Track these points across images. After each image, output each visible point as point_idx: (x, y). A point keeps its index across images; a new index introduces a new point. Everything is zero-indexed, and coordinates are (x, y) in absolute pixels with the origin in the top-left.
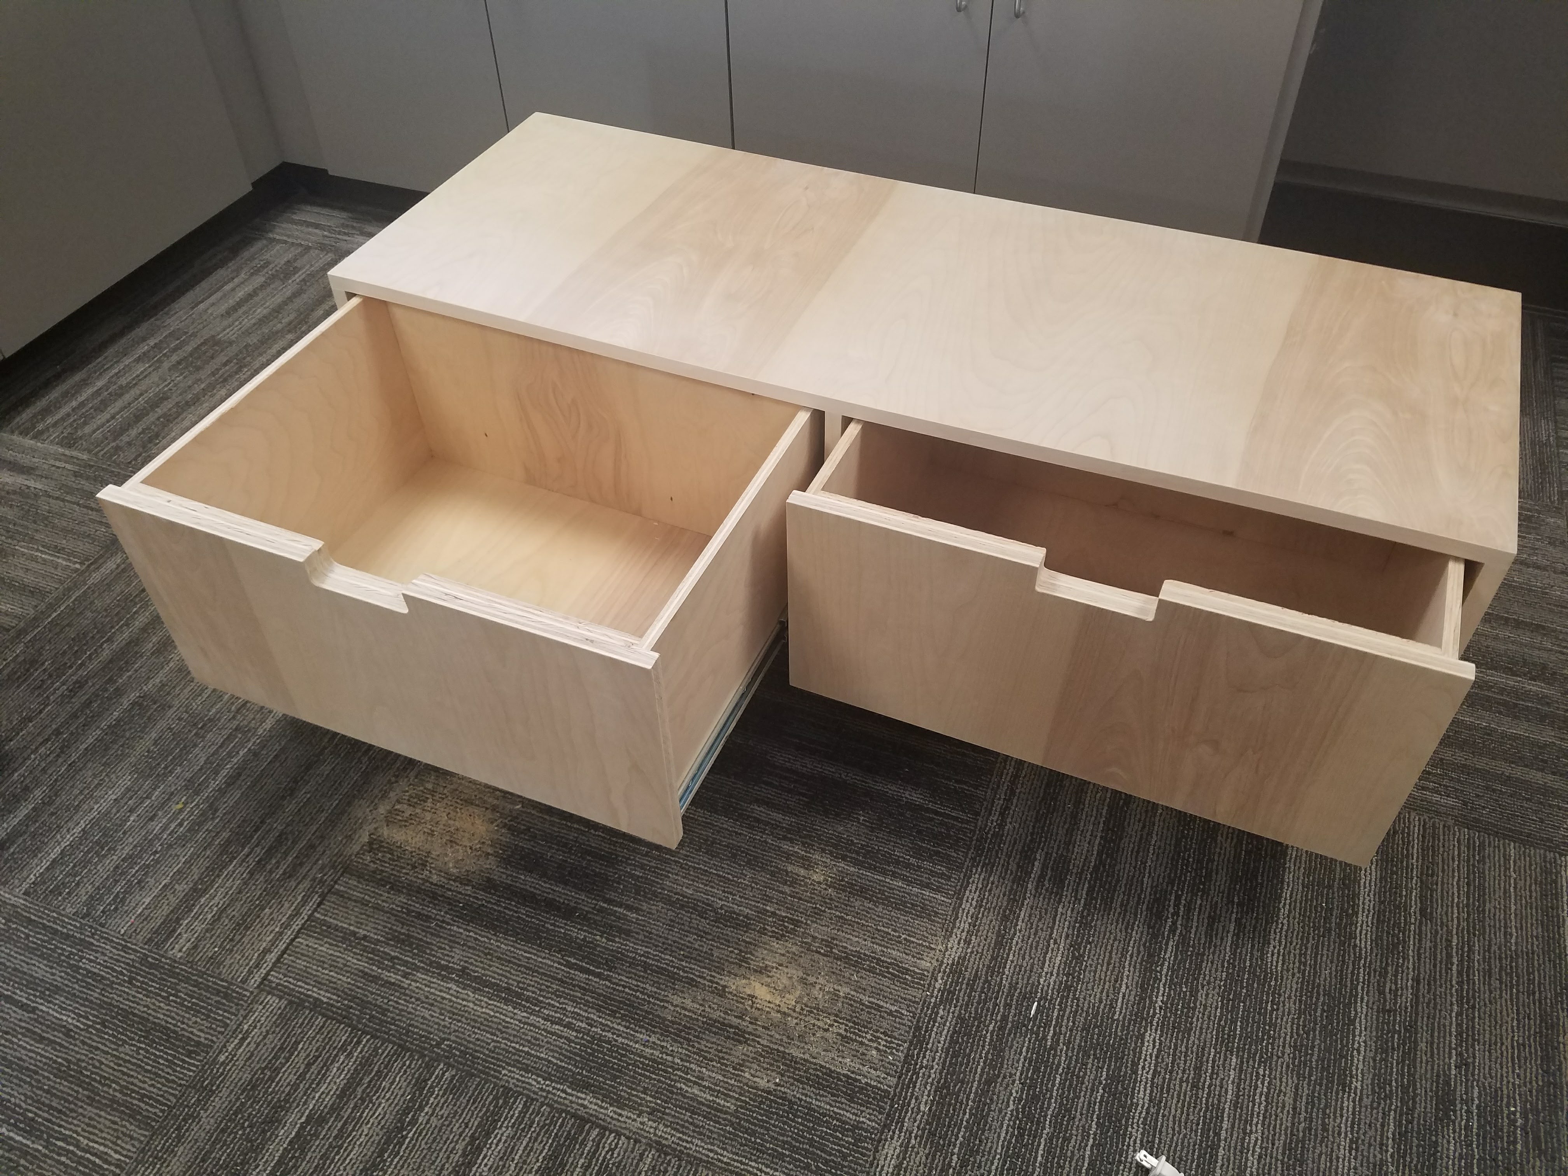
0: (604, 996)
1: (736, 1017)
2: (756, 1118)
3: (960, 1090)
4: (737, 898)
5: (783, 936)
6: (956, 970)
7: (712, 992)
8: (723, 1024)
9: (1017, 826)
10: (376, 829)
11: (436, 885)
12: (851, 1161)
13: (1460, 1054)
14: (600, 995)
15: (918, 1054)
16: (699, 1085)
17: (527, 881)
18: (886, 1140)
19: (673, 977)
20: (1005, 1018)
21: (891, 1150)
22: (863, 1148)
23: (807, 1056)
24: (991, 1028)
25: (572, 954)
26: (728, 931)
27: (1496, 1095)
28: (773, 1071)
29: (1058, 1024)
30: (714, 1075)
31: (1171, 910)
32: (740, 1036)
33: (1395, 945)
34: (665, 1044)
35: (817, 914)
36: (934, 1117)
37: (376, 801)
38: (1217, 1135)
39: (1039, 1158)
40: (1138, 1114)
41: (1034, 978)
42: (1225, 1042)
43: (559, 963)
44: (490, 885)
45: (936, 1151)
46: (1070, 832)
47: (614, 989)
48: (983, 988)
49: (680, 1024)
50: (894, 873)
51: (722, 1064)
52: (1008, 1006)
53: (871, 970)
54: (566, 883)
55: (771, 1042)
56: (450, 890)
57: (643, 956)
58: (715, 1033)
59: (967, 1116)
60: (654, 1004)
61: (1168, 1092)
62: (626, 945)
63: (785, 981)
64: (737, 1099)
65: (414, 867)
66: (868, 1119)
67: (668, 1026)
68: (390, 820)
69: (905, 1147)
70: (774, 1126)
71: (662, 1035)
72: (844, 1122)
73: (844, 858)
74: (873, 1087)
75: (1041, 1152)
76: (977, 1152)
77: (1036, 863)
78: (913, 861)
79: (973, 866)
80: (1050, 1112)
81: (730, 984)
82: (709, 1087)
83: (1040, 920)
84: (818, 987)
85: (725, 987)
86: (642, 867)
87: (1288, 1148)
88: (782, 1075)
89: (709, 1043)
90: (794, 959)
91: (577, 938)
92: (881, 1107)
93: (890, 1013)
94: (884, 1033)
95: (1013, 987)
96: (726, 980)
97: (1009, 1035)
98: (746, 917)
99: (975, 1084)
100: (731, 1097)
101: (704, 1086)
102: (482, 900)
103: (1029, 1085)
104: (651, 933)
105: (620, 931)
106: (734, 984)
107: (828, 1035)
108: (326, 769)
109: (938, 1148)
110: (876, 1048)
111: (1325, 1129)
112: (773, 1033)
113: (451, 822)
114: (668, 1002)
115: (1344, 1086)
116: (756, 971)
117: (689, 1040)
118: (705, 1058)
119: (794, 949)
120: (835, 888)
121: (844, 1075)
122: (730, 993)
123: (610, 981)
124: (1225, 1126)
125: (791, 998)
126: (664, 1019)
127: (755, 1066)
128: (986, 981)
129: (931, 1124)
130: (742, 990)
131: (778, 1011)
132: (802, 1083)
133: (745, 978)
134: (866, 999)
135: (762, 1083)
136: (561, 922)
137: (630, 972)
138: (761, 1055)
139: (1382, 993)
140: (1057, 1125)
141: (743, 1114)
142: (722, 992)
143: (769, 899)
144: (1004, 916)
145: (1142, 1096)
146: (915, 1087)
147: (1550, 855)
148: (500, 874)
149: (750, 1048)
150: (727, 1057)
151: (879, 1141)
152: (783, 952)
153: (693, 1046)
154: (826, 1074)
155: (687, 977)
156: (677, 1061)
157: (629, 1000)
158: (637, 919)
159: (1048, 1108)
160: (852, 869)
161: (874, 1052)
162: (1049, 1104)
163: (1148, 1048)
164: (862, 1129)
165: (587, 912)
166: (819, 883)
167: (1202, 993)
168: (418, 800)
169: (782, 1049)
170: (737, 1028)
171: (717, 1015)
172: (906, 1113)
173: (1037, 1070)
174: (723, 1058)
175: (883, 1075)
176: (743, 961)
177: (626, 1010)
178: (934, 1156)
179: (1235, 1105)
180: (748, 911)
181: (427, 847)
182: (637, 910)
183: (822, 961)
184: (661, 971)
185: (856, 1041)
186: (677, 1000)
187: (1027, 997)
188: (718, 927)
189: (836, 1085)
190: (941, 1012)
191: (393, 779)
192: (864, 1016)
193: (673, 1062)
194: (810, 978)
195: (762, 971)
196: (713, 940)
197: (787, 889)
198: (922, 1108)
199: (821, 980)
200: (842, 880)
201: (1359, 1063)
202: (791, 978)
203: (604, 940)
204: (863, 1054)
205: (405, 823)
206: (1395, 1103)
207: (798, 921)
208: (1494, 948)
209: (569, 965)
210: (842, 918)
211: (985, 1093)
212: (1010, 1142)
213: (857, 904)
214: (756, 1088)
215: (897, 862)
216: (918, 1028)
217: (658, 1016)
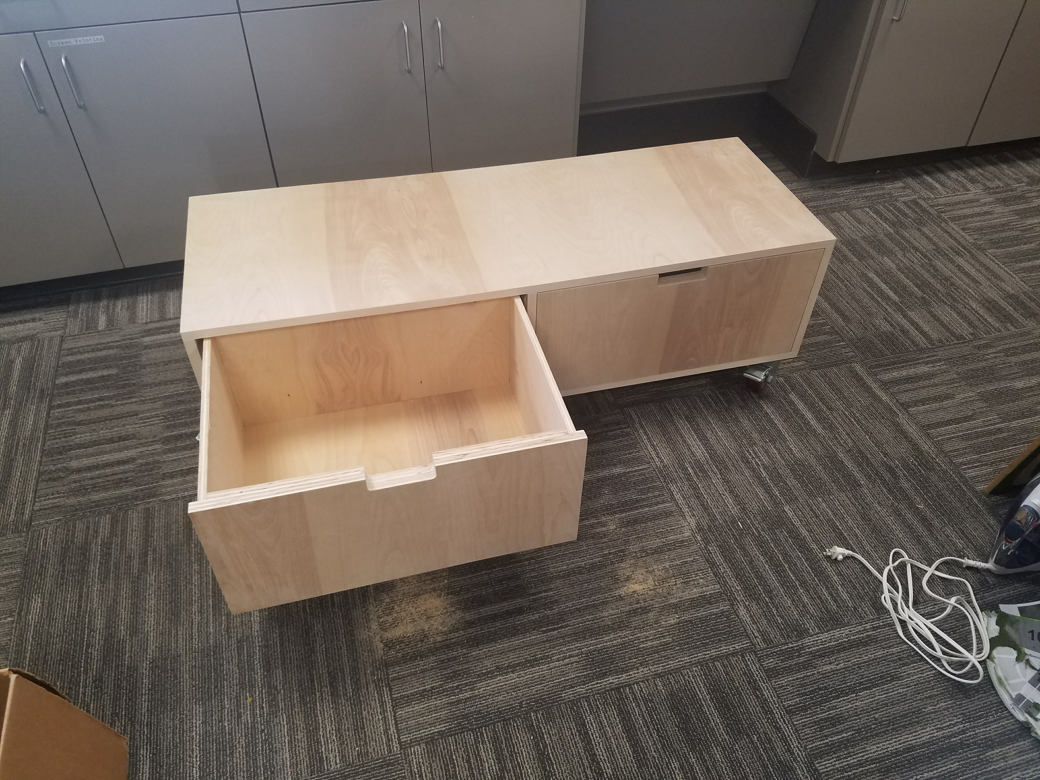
0: (574, 634)
1: (636, 604)
2: (683, 637)
3: (744, 573)
4: (588, 557)
5: (622, 559)
6: (700, 529)
7: (617, 601)
8: (633, 610)
9: (668, 458)
10: (381, 637)
11: (442, 641)
12: (733, 627)
13: (882, 452)
14: (571, 634)
15: (717, 570)
16: (649, 640)
17: (486, 610)
18: (737, 610)
19: (594, 606)
20: (733, 535)
21: (742, 612)
22: (732, 618)
23: (678, 600)
24: (733, 542)
25: (541, 627)
26: (598, 572)
27: (904, 460)
28: (671, 614)
29: (753, 525)
30: (651, 632)
31: (750, 457)
32: (645, 610)
33: (831, 425)
34: (619, 635)
35: (627, 542)
36: (745, 589)
37: (365, 624)
38: (838, 529)
39: (793, 578)
40: (809, 539)
41: (729, 514)
42: (811, 494)
43: (539, 634)
44: (470, 624)
45: (758, 601)
46: (689, 449)
47: (575, 628)
48: (716, 529)
49: (617, 623)
50: (640, 506)
51: (650, 626)
52: (730, 530)
53: (670, 550)
54: (506, 599)
55: (660, 604)
56: (452, 639)
57: (572, 607)
58: (635, 616)
59: (756, 580)
60: (598, 622)
61: (811, 525)
62: (561, 607)
63: (641, 577)
64: (669, 635)
65: (422, 641)
66: (724, 607)
67: (612, 627)
68: (383, 628)
69: (746, 607)
70: (693, 634)
71: (614, 632)
72: (717, 614)
73: (615, 512)
74: (714, 593)
75: (792, 575)
76: (772, 591)
77: (689, 469)
78: (643, 497)
79: (667, 484)
80: (781, 559)
81: (621, 593)
82: (653, 639)
83: (710, 490)
84: (656, 570)
85: (620, 595)
86: (533, 570)
87: (863, 519)
88: (677, 613)
89: (636, 621)
90: (635, 565)
91: (536, 619)
92: (724, 599)
93: (693, 561)
94: (698, 570)
95: (725, 521)
96: (617, 593)
97: (741, 540)
98: (599, 562)
99: (747, 567)
100: (666, 635)
101: (651, 639)
102: (473, 632)
103: (765, 554)
104: (566, 595)
105: (552, 603)
106: (622, 591)
107: (678, 586)
108: (318, 628)
109: (757, 600)
110: (700, 578)
111: (868, 505)
112: (657, 600)
113: (418, 610)
114: (603, 617)
115: (860, 485)
116: (625, 581)
117: (626, 626)
118: (641, 628)
119: (632, 562)
120: (623, 527)
121: (699, 597)
122: (624, 596)
123: (569, 626)
124: (838, 525)
125: (650, 581)
126: (608, 625)
127: (663, 617)
128: (714, 526)
129: (747, 592)
130: (627, 592)
131: (651, 590)
132: (687, 611)
133: (624, 586)
134: (678, 562)
135: (672, 622)
136: (521, 617)
137: (574, 617)
138: (661, 612)
139: (842, 446)
140: (787, 562)
141: (677, 638)
142: (621, 598)
143: (602, 549)
144: (697, 497)
145: (804, 532)
146: (728, 583)
147: (848, 365)
148: (469, 616)
149: (654, 612)
150: (648, 622)
151: (735, 612)
152: (629, 566)
153: (631, 627)
154: (691, 601)
155: (600, 602)
156: (630, 637)
157: (586, 628)
158: (554, 593)
159: (779, 558)
160: (623, 515)
161: (701, 580)
162: (778, 556)
163: (790, 514)
164: (725, 612)
165: (529, 605)
166: (615, 529)
167: (788, 482)
168: (389, 610)
169: (666, 603)
170: (641, 608)
171: (627, 608)
172: (734, 594)
173: (762, 547)
174: (648, 623)
175: (713, 587)
176: (617, 580)
177: (588, 633)
178: (759, 603)
179: (835, 515)
180: (597, 559)
181: (418, 627)
182: (551, 590)
183: (648, 559)
184: (587, 608)
185: (690, 581)
186: (605, 614)
187: (734, 522)
188: (593, 574)
189: (700, 602)
190: (710, 549)
191: (364, 609)
192: (684, 569)
193: (629, 639)
194: (649, 569)
195: (628, 579)
196: (596, 580)
197: (604, 540)
198: (738, 589)
199: (655, 567)
200: (624, 522)
201: (858, 475)
202: (642, 574)
203: (549, 612)
204: (698, 584)
205: (395, 624)
206: (879, 481)
207: (623, 550)
208: (860, 408)
209: (544, 632)
210: (638, 537)
211: (753, 568)
212: (778, 579)
213: (639, 527)
214: (672, 625)
215: (637, 501)
216: (707, 561)
217: (604, 626)
